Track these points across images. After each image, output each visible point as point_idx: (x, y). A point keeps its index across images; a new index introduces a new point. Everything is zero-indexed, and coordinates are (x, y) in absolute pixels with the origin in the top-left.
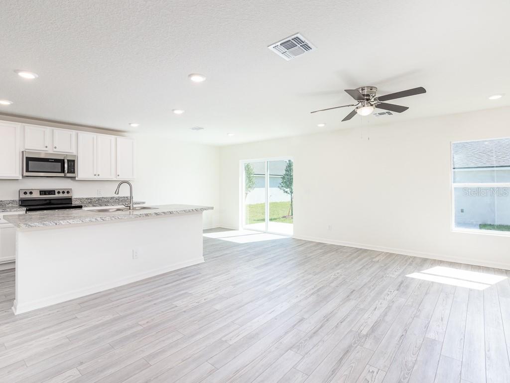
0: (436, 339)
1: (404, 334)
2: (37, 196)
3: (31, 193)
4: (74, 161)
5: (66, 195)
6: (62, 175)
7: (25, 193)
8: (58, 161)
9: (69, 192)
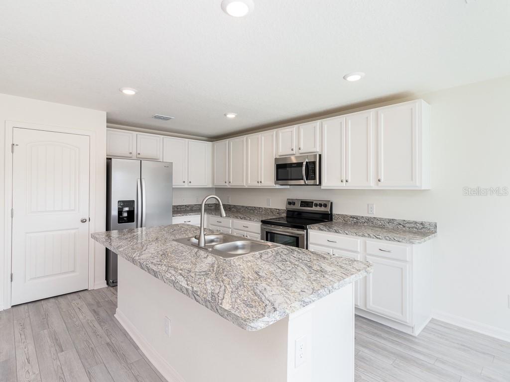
2: (298, 207)
3: (294, 204)
4: (314, 163)
5: (323, 209)
6: (302, 182)
7: (290, 203)
8: (300, 165)
9: (325, 206)
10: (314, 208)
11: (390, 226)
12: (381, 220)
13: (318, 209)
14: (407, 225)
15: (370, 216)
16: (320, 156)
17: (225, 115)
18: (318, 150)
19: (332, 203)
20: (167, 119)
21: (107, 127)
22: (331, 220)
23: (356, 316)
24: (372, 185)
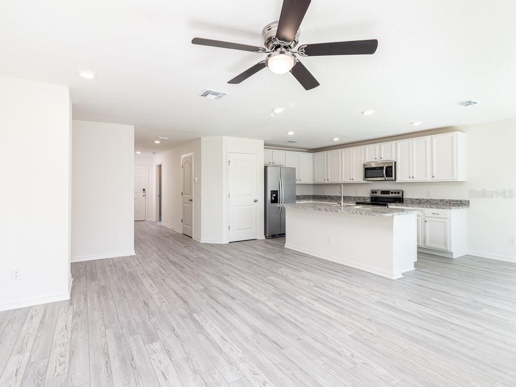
0: (151, 344)
1: (175, 332)
2: (379, 194)
3: (376, 193)
4: (391, 167)
5: (397, 195)
6: (383, 179)
7: (373, 192)
8: (382, 168)
9: (398, 193)
10: (390, 195)
11: (441, 203)
12: (435, 200)
13: (394, 195)
14: (452, 202)
15: (428, 198)
16: (395, 162)
17: (332, 139)
18: (394, 159)
19: (403, 192)
20: (294, 142)
21: (265, 148)
22: (403, 202)
23: (418, 252)
24: (429, 179)
